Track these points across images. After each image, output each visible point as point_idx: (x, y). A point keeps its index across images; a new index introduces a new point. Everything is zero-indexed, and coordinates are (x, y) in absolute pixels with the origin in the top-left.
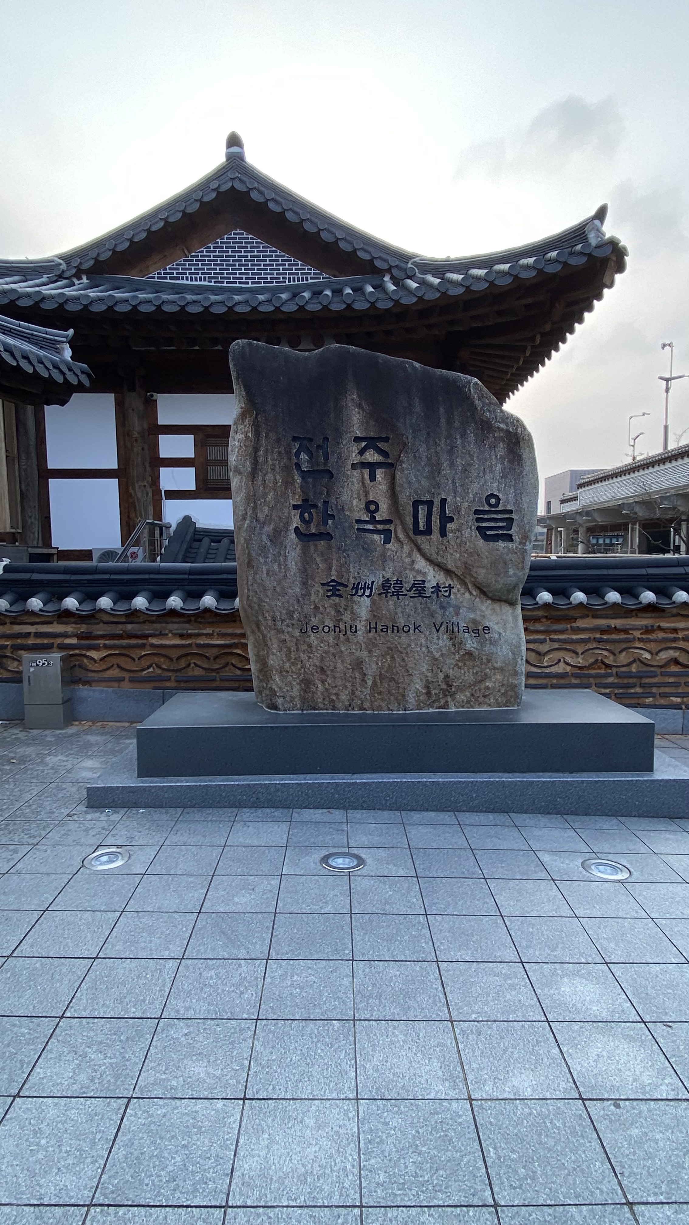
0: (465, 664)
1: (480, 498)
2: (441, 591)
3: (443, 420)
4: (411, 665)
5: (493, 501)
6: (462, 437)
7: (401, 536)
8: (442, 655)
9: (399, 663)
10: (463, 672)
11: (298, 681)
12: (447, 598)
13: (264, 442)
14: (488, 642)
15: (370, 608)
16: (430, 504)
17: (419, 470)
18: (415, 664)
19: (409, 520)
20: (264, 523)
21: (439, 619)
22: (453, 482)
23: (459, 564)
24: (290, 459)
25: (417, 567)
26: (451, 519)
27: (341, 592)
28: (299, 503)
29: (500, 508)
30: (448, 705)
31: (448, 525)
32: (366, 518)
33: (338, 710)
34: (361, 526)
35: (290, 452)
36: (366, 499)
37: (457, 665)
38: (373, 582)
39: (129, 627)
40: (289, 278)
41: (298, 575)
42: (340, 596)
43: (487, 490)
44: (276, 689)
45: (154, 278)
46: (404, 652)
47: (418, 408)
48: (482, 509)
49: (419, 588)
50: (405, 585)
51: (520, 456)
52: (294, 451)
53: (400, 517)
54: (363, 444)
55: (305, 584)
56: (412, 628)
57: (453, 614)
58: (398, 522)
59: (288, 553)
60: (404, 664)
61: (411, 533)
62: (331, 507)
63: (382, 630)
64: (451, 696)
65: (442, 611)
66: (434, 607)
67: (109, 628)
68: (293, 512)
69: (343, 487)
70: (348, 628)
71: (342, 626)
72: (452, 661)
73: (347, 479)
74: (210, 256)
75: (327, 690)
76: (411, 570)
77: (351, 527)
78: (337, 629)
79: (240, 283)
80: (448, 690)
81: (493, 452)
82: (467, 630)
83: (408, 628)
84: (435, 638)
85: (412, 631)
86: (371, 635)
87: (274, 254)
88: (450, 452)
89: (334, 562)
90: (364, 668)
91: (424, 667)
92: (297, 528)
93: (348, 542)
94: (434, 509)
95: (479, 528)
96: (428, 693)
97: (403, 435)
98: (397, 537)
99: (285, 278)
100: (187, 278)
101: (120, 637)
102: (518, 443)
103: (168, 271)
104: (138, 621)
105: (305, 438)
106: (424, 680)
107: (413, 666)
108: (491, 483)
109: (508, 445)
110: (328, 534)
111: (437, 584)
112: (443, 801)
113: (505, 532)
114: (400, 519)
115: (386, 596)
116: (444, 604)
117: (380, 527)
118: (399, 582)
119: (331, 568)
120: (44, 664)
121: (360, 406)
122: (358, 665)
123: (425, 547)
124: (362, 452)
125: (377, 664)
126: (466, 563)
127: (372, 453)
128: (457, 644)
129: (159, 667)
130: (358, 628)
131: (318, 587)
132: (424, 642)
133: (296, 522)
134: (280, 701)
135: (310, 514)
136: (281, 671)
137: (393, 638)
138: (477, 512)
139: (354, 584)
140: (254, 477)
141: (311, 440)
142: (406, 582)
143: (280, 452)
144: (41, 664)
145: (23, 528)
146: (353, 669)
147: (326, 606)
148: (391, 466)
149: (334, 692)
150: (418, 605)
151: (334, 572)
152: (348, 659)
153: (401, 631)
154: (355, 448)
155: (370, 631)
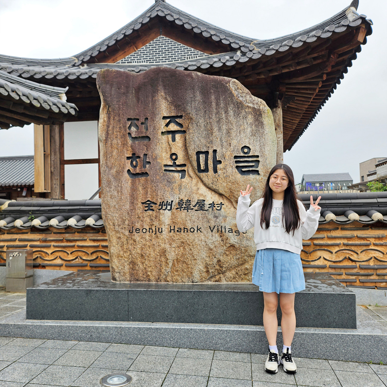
0: (230, 253)
1: (238, 149)
2: (215, 207)
3: (214, 104)
4: (195, 253)
5: (246, 150)
6: (225, 112)
7: (191, 173)
8: (215, 247)
9: (188, 252)
10: (229, 258)
11: (128, 263)
12: (218, 211)
13: (112, 122)
14: (245, 239)
15: (171, 218)
16: (207, 153)
17: (199, 134)
18: (198, 253)
19: (195, 164)
20: (111, 168)
21: (212, 224)
22: (221, 140)
23: (226, 189)
24: (126, 130)
25: (200, 192)
26: (220, 162)
27: (153, 208)
28: (131, 156)
29: (250, 154)
30: (221, 280)
31: (219, 166)
32: (170, 163)
33: (152, 281)
34: (167, 168)
35: (126, 127)
36: (171, 152)
37: (225, 253)
38: (172, 201)
39: (67, 235)
40: (187, 58)
41: (128, 198)
42: (153, 210)
43: (242, 144)
44: (115, 268)
45: (119, 63)
46: (191, 245)
47: (199, 97)
48: (239, 155)
49: (201, 205)
50: (192, 203)
51: (262, 123)
52: (128, 126)
53: (191, 162)
54: (168, 120)
55: (132, 203)
56: (196, 229)
57: (222, 220)
58: (188, 165)
59: (123, 185)
60: (191, 252)
61: (197, 171)
62: (149, 158)
63: (178, 231)
64: (223, 273)
65: (215, 219)
66: (210, 216)
67: (57, 236)
68: (127, 161)
69: (156, 145)
70: (157, 230)
71: (154, 229)
72: (222, 251)
73: (159, 141)
74: (147, 50)
75: (145, 268)
76: (197, 194)
77: (161, 168)
78: (151, 230)
79: (162, 62)
80: (220, 270)
81: (245, 121)
82: (231, 231)
83: (193, 230)
84: (211, 236)
85: (196, 231)
86: (171, 234)
87: (179, 46)
88: (219, 122)
89: (149, 190)
90: (167, 255)
91: (204, 254)
92: (129, 171)
93: (158, 177)
94: (209, 156)
95: (237, 167)
96: (208, 271)
97: (190, 113)
98: (189, 174)
99: (185, 57)
100: (136, 62)
101: (62, 241)
102: (260, 115)
103: (126, 59)
104: (71, 232)
105: (135, 119)
106: (205, 263)
107: (197, 254)
108: (245, 139)
109: (255, 116)
110: (147, 173)
111: (213, 202)
112: (208, 343)
113: (254, 169)
114: (190, 163)
115: (181, 210)
116: (217, 215)
117: (179, 169)
118: (189, 201)
119: (146, 193)
120: (17, 255)
121: (166, 99)
122: (163, 253)
123: (205, 179)
124: (167, 125)
125: (175, 252)
126: (230, 189)
127: (173, 125)
128: (224, 240)
129: (81, 258)
130: (163, 230)
131: (140, 205)
132: (203, 239)
133: (128, 166)
134: (117, 275)
135: (137, 161)
136: (118, 256)
137: (184, 236)
138: (236, 157)
139: (160, 203)
140: (106, 142)
141: (138, 120)
142: (193, 201)
143: (120, 127)
144: (15, 255)
145: (51, 190)
146: (161, 256)
147: (144, 216)
148: (184, 132)
149: (150, 270)
150: (200, 215)
151: (149, 196)
152: (157, 249)
153: (189, 231)
154: (164, 122)
155: (170, 232)
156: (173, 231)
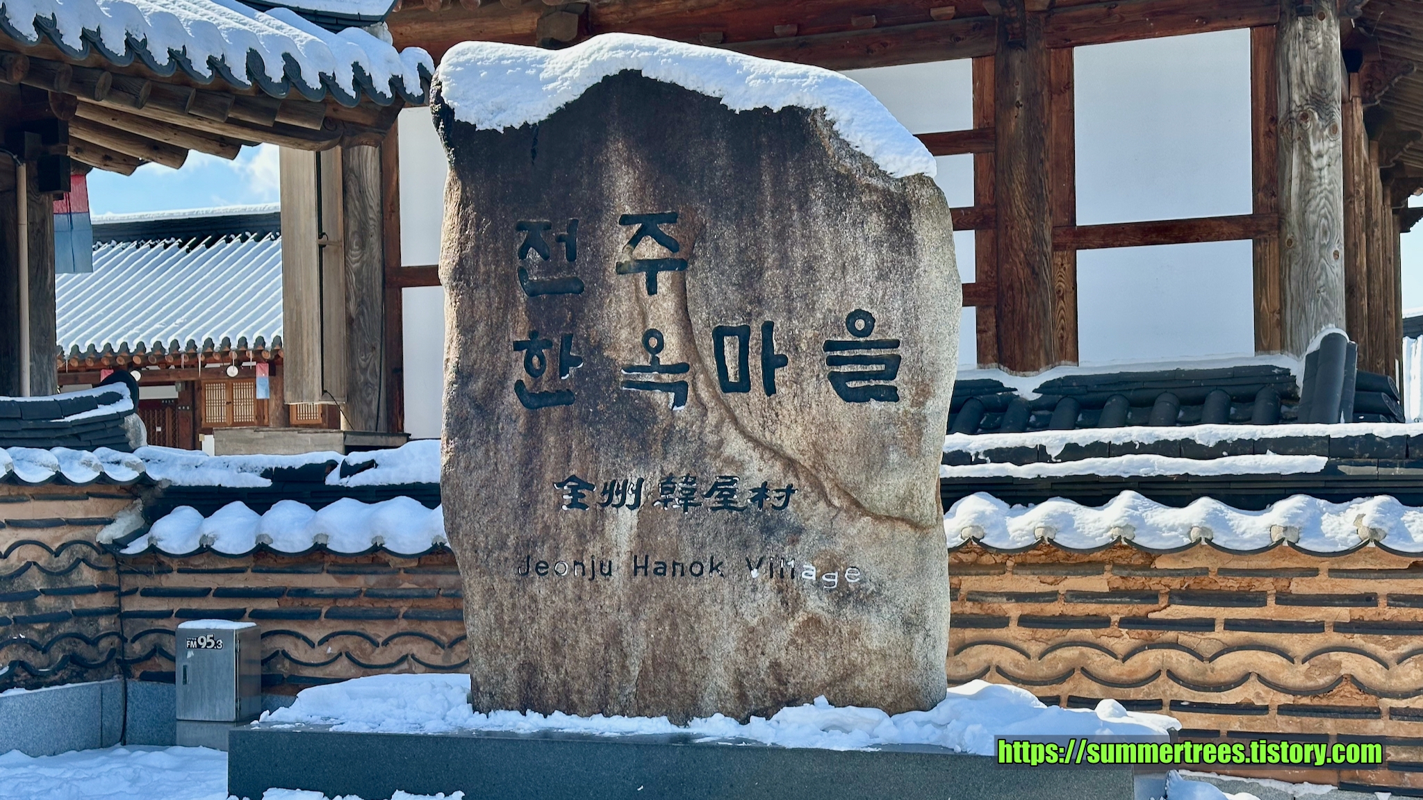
0: (808, 641)
1: (837, 319)
2: (768, 498)
3: (766, 178)
4: (704, 639)
6: (800, 208)
7: (703, 394)
8: (763, 622)
9: (685, 636)
10: (806, 656)
11: (515, 664)
12: (776, 513)
14: (850, 599)
15: (637, 531)
16: (743, 334)
17: (723, 272)
18: (714, 638)
19: (712, 364)
20: (470, 375)
21: (758, 551)
22: (787, 292)
23: (803, 445)
24: (512, 261)
25: (727, 450)
26: (783, 362)
27: (585, 499)
28: (525, 338)
29: (871, 338)
31: (779, 373)
32: (643, 361)
34: (633, 377)
35: (512, 249)
36: (644, 327)
37: (793, 642)
38: (641, 481)
39: (371, 580)
41: (517, 468)
42: (584, 506)
43: (850, 304)
46: (693, 613)
48: (839, 339)
49: (725, 492)
50: (699, 486)
51: (910, 236)
52: (518, 246)
53: (698, 358)
54: (637, 227)
55: (526, 486)
56: (707, 567)
57: (786, 540)
58: (695, 367)
59: (503, 428)
60: (694, 636)
61: (718, 388)
62: (577, 345)
63: (656, 570)
65: (765, 536)
66: (750, 529)
67: (338, 583)
68: (514, 355)
69: (600, 307)
70: (597, 566)
71: (587, 563)
72: (784, 634)
73: (609, 291)
75: (564, 683)
76: (715, 457)
77: (612, 378)
78: (580, 569)
80: (779, 692)
81: (859, 231)
83: (699, 568)
84: (748, 589)
85: (706, 574)
86: (638, 579)
88: (781, 236)
89: (575, 445)
90: (625, 644)
91: (731, 644)
92: (519, 384)
93: (600, 407)
94: (753, 343)
95: (833, 377)
96: (739, 697)
97: (697, 209)
98: (696, 396)
102: (906, 212)
105: (540, 223)
106: (733, 669)
107: (711, 640)
108: (857, 290)
109: (888, 217)
110: (567, 392)
111: (764, 484)
113: (883, 383)
114: (701, 361)
115: (666, 508)
116: (772, 523)
117: (667, 378)
118: (691, 479)
119: (568, 457)
120: (208, 643)
121: (629, 162)
122: (615, 636)
123: (742, 414)
124: (634, 241)
125: (648, 635)
127: (650, 242)
128: (788, 601)
130: (614, 566)
131: (549, 490)
132: (726, 596)
133: (518, 372)
135: (541, 357)
136: (489, 644)
137: (674, 586)
138: (830, 346)
139: (606, 484)
141: (547, 228)
142: (702, 480)
143: (496, 251)
144: (204, 645)
146: (607, 645)
147: (562, 525)
148: (680, 265)
149: (577, 687)
150: (722, 525)
151: (574, 463)
152: (598, 627)
153: (688, 574)
154: (623, 236)
155: (635, 575)
156: (641, 571)
